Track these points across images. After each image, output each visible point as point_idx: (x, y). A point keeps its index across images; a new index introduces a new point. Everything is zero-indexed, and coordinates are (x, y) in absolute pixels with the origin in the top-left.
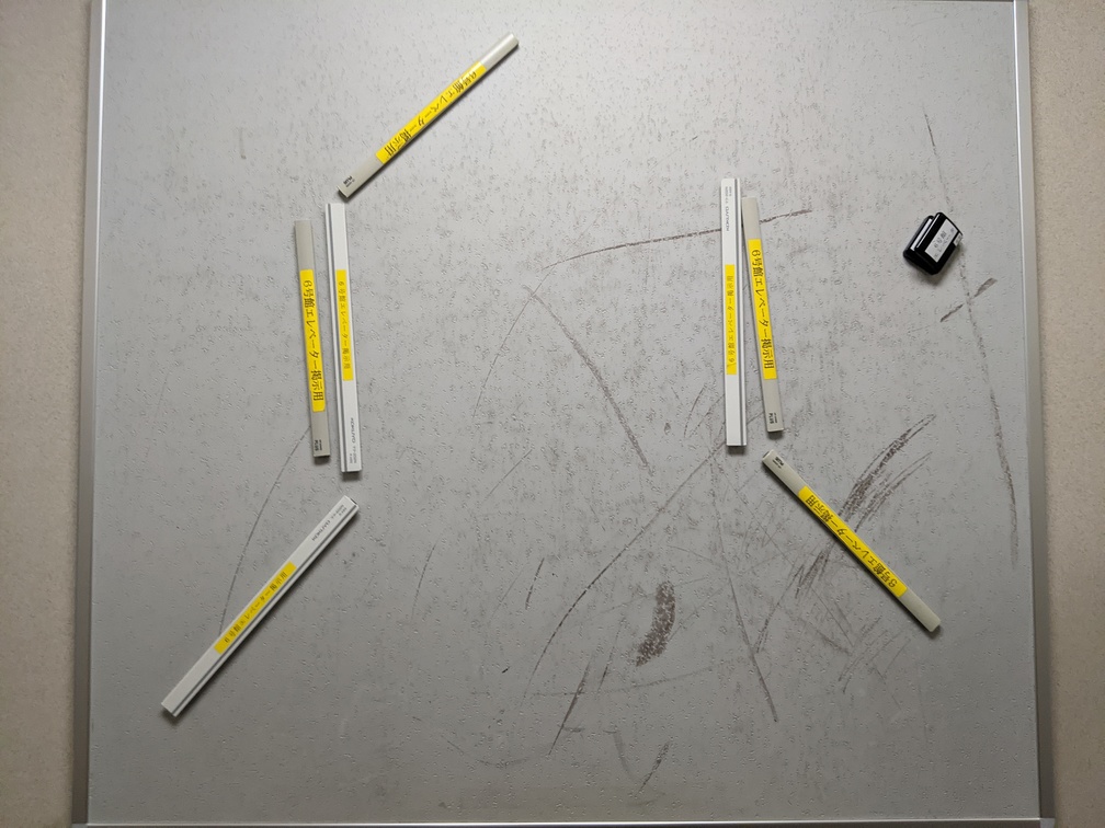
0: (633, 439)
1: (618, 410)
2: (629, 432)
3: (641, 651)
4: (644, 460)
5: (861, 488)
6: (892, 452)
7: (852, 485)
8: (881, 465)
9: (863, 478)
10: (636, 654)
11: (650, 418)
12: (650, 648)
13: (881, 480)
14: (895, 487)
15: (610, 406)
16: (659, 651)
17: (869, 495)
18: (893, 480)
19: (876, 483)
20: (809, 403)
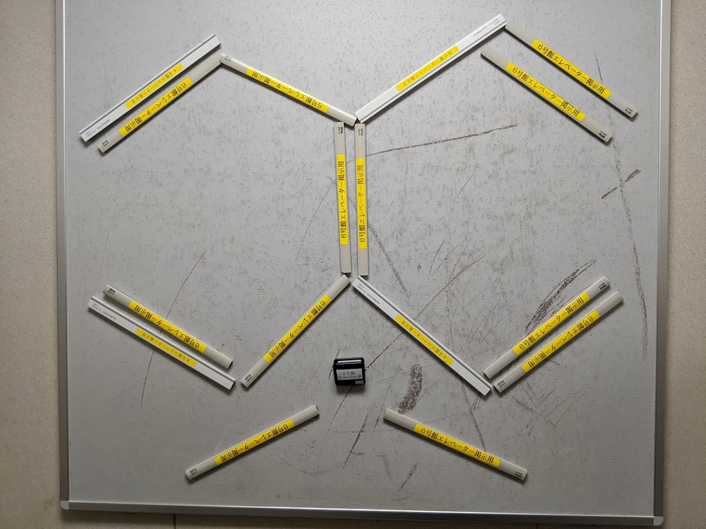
0: (397, 275)
1: (387, 256)
2: (394, 270)
3: (400, 407)
4: (404, 288)
5: (544, 307)
6: (566, 284)
7: (539, 306)
8: (558, 292)
9: (546, 301)
10: (397, 409)
11: (408, 261)
12: (406, 405)
13: (558, 302)
15: (382, 253)
16: (412, 407)
17: (549, 312)
18: (565, 302)
19: (554, 304)
20: (512, 253)
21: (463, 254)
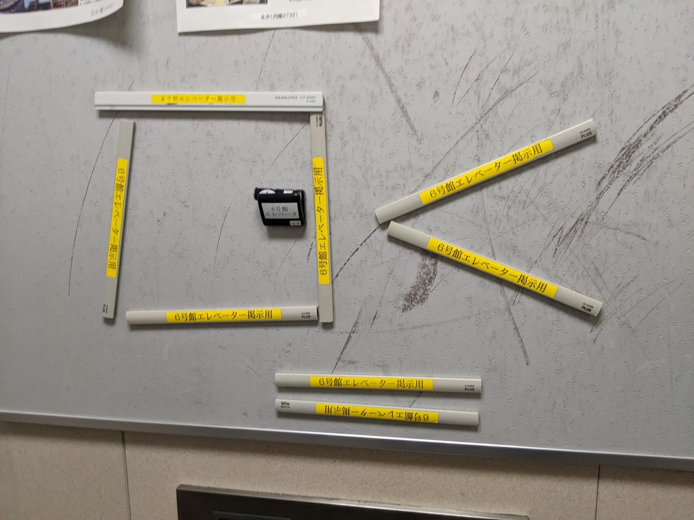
0: (403, 108)
1: (388, 79)
2: (399, 101)
3: (407, 300)
4: (412, 128)
5: (628, 152)
6: (665, 114)
7: (619, 149)
8: (652, 128)
9: (632, 141)
10: (402, 302)
11: (419, 86)
12: (414, 298)
13: (650, 143)
14: (664, 151)
15: (381, 76)
16: (422, 300)
17: (636, 159)
18: (662, 143)
19: (644, 147)
20: (580, 66)
21: (504, 71)
